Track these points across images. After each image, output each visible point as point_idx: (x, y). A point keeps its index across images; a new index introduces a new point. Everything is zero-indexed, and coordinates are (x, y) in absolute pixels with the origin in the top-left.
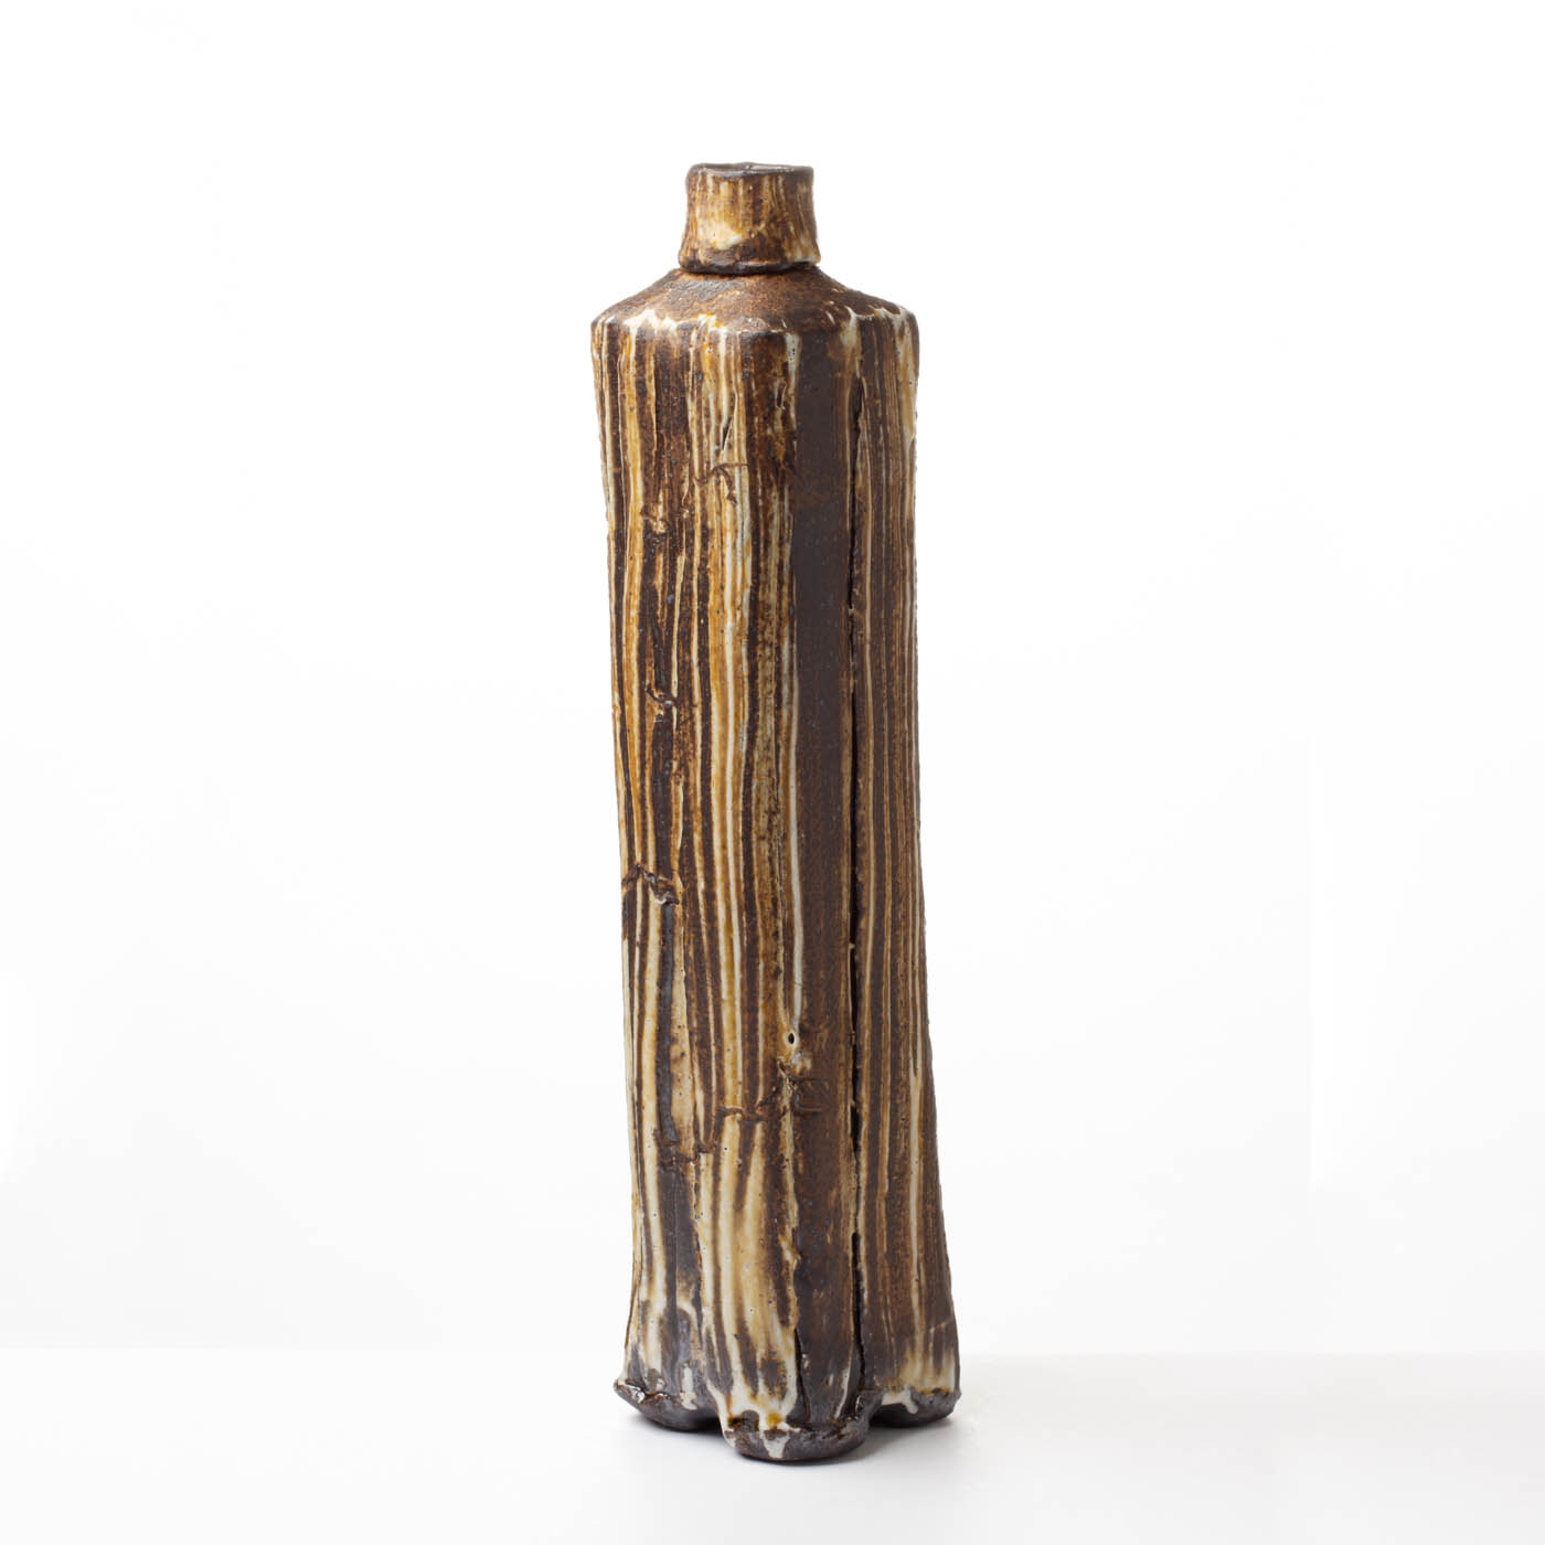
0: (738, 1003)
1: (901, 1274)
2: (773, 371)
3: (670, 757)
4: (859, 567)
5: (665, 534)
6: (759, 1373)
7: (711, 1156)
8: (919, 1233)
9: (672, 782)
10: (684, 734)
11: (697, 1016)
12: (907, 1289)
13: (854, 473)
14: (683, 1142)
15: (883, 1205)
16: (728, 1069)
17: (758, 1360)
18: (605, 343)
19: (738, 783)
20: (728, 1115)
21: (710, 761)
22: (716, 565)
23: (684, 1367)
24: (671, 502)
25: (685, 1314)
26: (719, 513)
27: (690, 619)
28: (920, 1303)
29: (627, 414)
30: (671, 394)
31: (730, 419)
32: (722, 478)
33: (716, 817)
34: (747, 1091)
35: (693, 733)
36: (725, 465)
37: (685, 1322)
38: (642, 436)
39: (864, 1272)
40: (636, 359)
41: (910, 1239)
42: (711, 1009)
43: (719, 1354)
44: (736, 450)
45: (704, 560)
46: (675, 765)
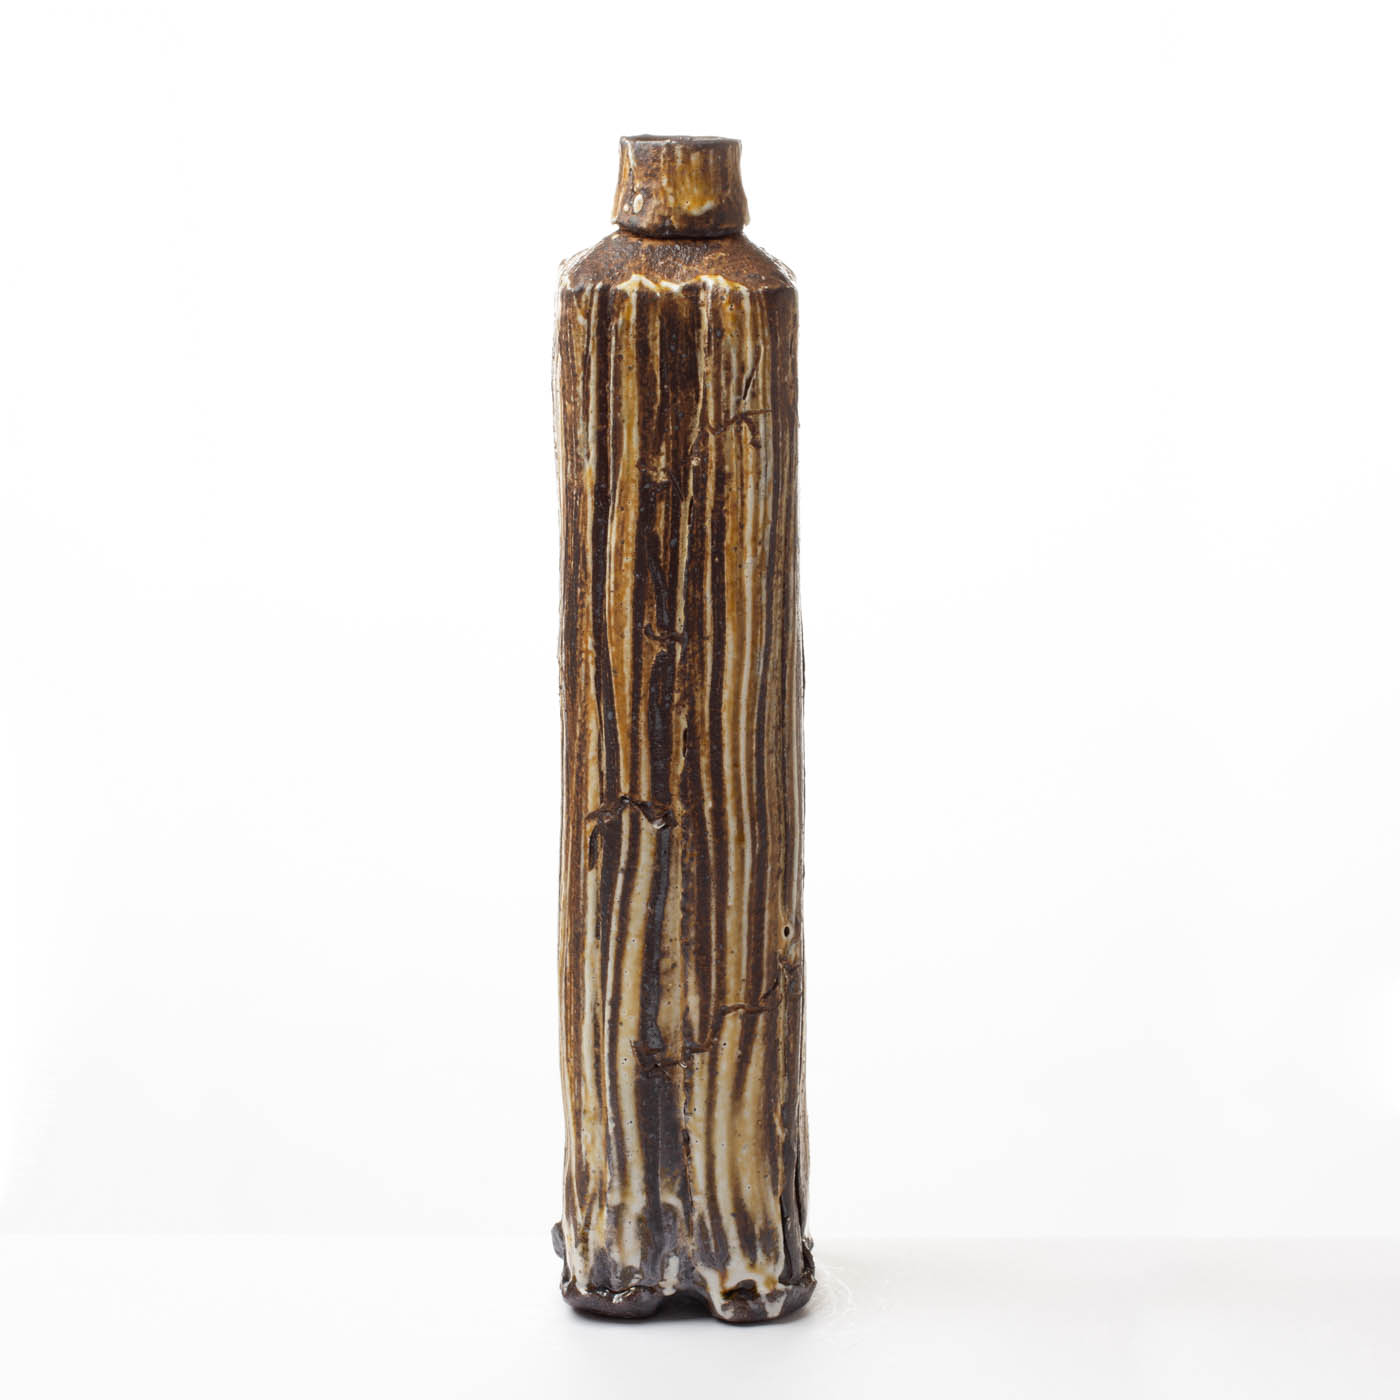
0: (745, 908)
3: (671, 690)
5: (667, 484)
6: (758, 1243)
7: (707, 1055)
9: (674, 713)
10: (691, 667)
11: (696, 926)
14: (670, 1048)
16: (730, 970)
17: (757, 1232)
18: (594, 309)
19: (754, 704)
20: (729, 1012)
21: (722, 688)
22: (735, 506)
23: (669, 1257)
24: (675, 452)
25: (670, 1207)
26: (740, 457)
27: (703, 558)
29: (624, 374)
30: (680, 351)
31: (755, 369)
32: (744, 425)
33: (726, 739)
34: (750, 987)
35: (702, 664)
36: (748, 413)
37: (671, 1214)
38: (641, 393)
40: (637, 321)
42: (713, 917)
43: (714, 1235)
44: (760, 398)
45: (719, 503)
46: (677, 697)
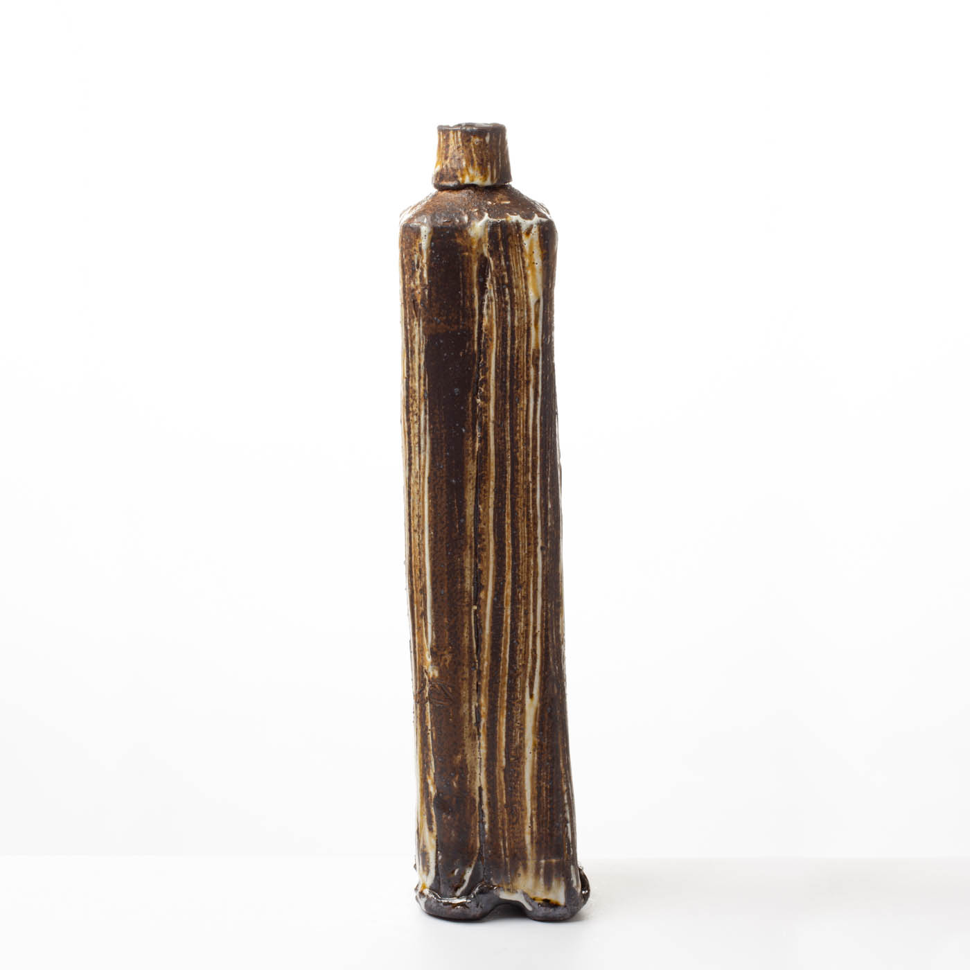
1: (517, 820)
2: (414, 248)
4: (484, 374)
8: (532, 799)
12: (522, 831)
13: (481, 315)
15: (502, 774)
28: (532, 842)
39: (486, 811)
41: (525, 799)
